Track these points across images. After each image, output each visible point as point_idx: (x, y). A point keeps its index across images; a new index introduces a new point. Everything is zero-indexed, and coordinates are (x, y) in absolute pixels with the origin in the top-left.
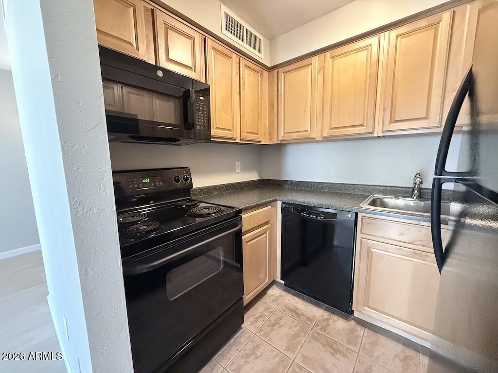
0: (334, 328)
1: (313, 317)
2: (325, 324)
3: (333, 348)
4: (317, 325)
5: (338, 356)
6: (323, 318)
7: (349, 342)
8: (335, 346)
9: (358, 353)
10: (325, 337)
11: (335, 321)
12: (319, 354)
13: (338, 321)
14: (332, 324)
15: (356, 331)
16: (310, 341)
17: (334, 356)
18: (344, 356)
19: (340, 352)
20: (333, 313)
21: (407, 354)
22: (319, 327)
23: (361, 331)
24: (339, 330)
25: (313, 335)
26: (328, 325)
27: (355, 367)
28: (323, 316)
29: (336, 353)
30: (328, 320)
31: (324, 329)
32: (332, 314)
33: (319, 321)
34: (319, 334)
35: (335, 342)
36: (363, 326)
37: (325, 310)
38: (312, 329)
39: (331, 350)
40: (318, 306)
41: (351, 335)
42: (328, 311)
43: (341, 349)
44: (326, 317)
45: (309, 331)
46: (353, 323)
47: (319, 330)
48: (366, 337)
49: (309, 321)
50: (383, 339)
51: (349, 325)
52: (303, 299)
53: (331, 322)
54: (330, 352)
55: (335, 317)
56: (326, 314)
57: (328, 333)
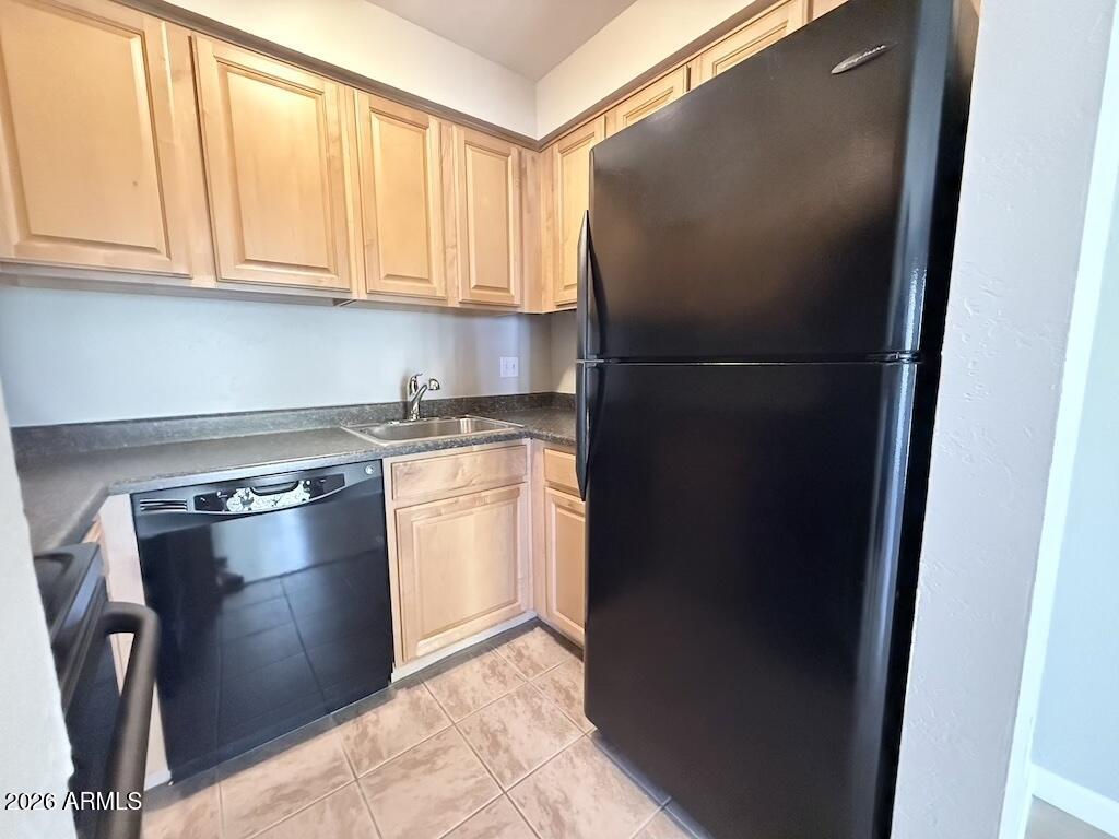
0: (389, 733)
1: (335, 760)
2: (367, 745)
3: (421, 762)
4: (358, 764)
5: (440, 762)
6: (352, 740)
7: (430, 726)
8: (419, 756)
9: (454, 724)
10: (392, 763)
11: (377, 721)
12: (416, 798)
13: (380, 715)
14: (379, 732)
15: (419, 699)
16: (379, 801)
17: (436, 771)
18: (445, 751)
19: (435, 753)
20: (358, 714)
21: (489, 662)
22: (366, 762)
23: (424, 692)
24: (399, 726)
25: (370, 787)
26: (374, 740)
27: (470, 746)
28: (348, 738)
29: (434, 763)
30: (364, 734)
31: (375, 754)
32: (359, 718)
33: (352, 752)
34: (377, 773)
35: (415, 750)
36: (418, 684)
37: (339, 724)
38: (357, 780)
39: (422, 768)
40: (318, 732)
41: (420, 713)
42: (345, 720)
43: (430, 748)
44: (355, 733)
45: (358, 790)
46: (402, 695)
47: (370, 766)
48: (438, 693)
49: (336, 774)
50: (455, 674)
51: (401, 704)
52: (269, 755)
53: (371, 730)
54: (425, 773)
55: (370, 716)
56: (350, 729)
57: (390, 753)
